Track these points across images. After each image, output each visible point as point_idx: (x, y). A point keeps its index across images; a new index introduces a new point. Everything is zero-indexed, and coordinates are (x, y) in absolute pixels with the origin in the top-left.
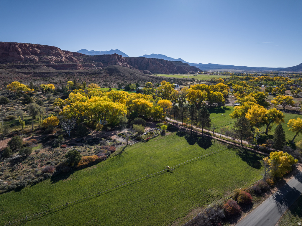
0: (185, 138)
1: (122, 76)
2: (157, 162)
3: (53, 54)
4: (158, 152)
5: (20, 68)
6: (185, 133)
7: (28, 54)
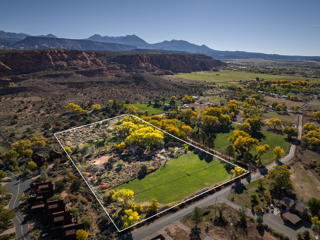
0: (199, 155)
1: (148, 86)
2: (183, 170)
3: (79, 58)
4: (183, 165)
5: (54, 78)
6: (199, 151)
7: (57, 61)
